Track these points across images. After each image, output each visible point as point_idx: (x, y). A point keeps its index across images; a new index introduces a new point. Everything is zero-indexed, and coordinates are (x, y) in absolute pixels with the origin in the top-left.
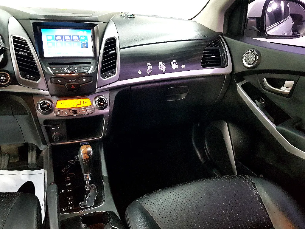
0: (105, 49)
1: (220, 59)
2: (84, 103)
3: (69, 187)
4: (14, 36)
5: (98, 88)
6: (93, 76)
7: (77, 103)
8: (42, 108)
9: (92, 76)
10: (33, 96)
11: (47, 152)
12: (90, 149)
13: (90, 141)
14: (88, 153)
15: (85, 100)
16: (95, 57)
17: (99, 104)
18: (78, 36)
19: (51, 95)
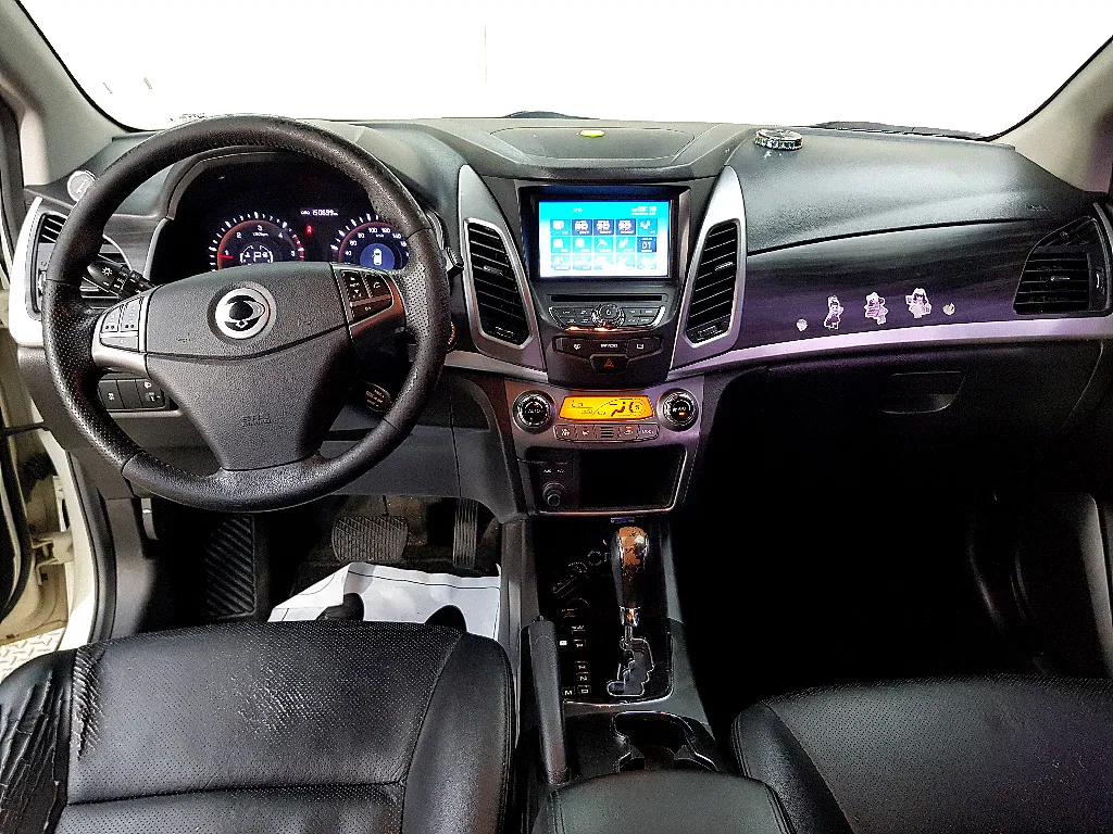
0: (705, 256)
1: (1086, 285)
2: (633, 407)
3: (578, 634)
4: (472, 220)
5: (673, 369)
6: (664, 336)
7: (614, 408)
8: (526, 416)
9: (661, 337)
10: (506, 382)
11: (519, 528)
12: (640, 539)
13: (639, 514)
14: (638, 549)
15: (636, 400)
16: (673, 279)
17: (674, 415)
18: (633, 221)
19: (551, 382)
